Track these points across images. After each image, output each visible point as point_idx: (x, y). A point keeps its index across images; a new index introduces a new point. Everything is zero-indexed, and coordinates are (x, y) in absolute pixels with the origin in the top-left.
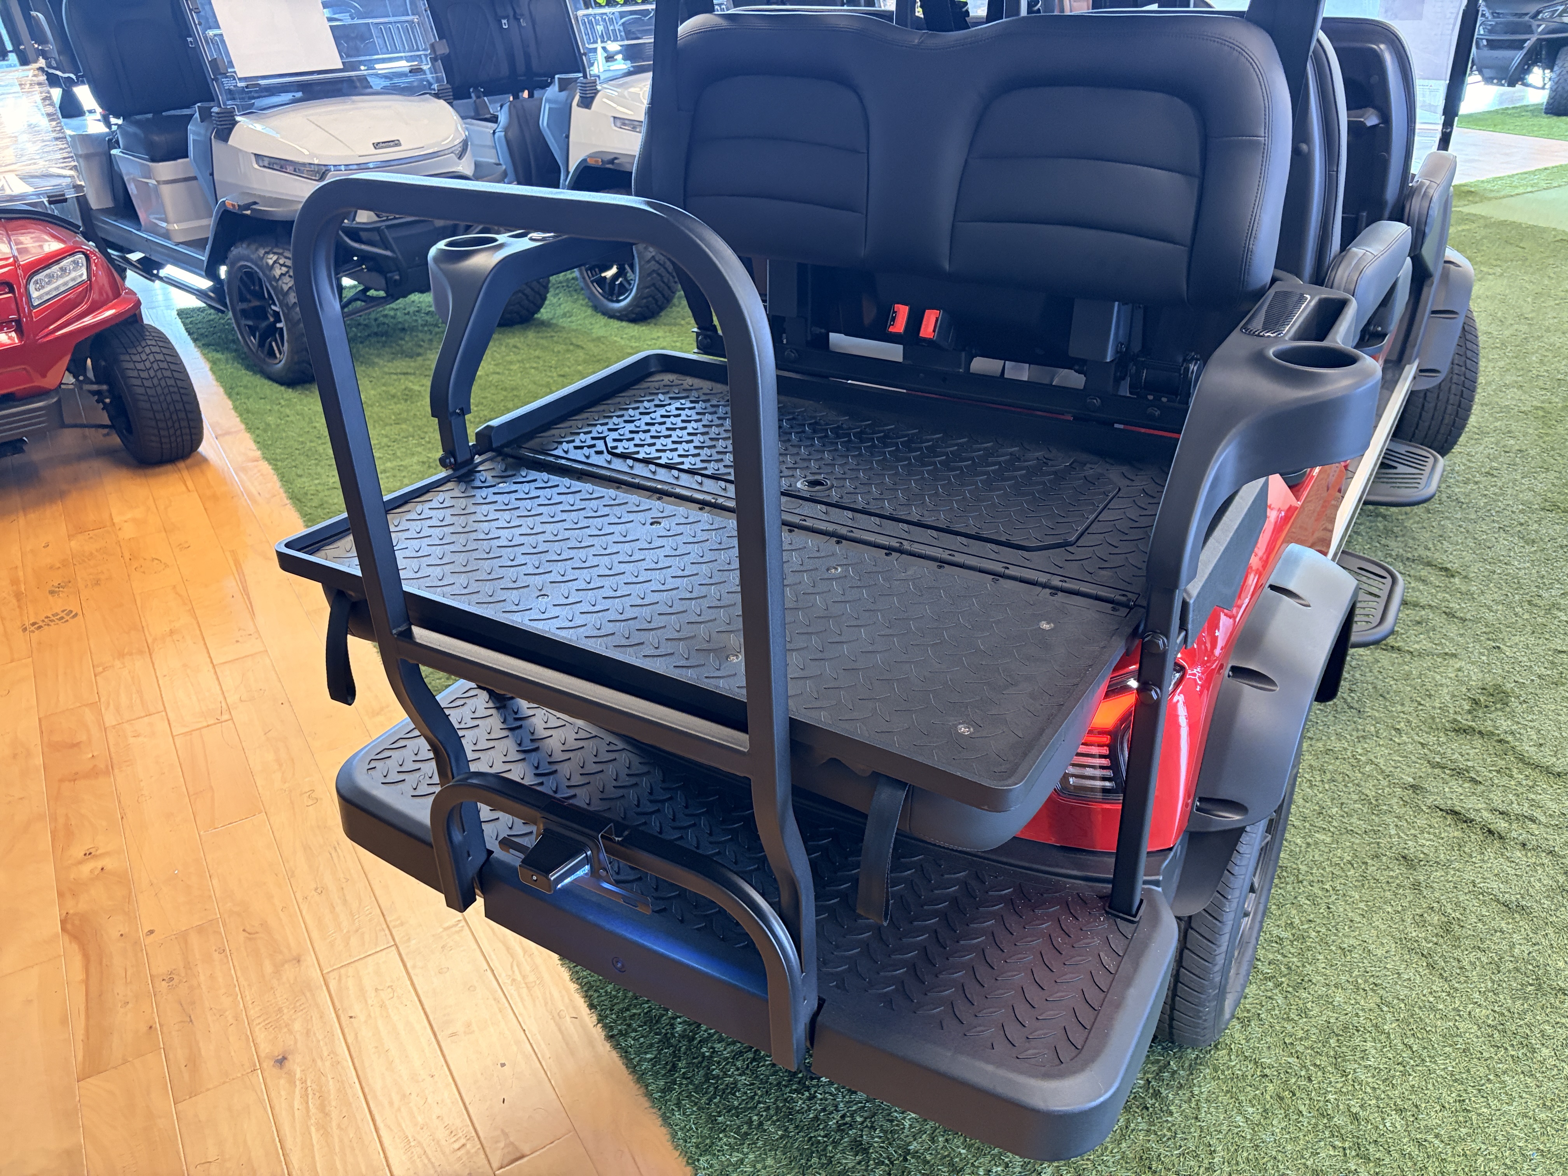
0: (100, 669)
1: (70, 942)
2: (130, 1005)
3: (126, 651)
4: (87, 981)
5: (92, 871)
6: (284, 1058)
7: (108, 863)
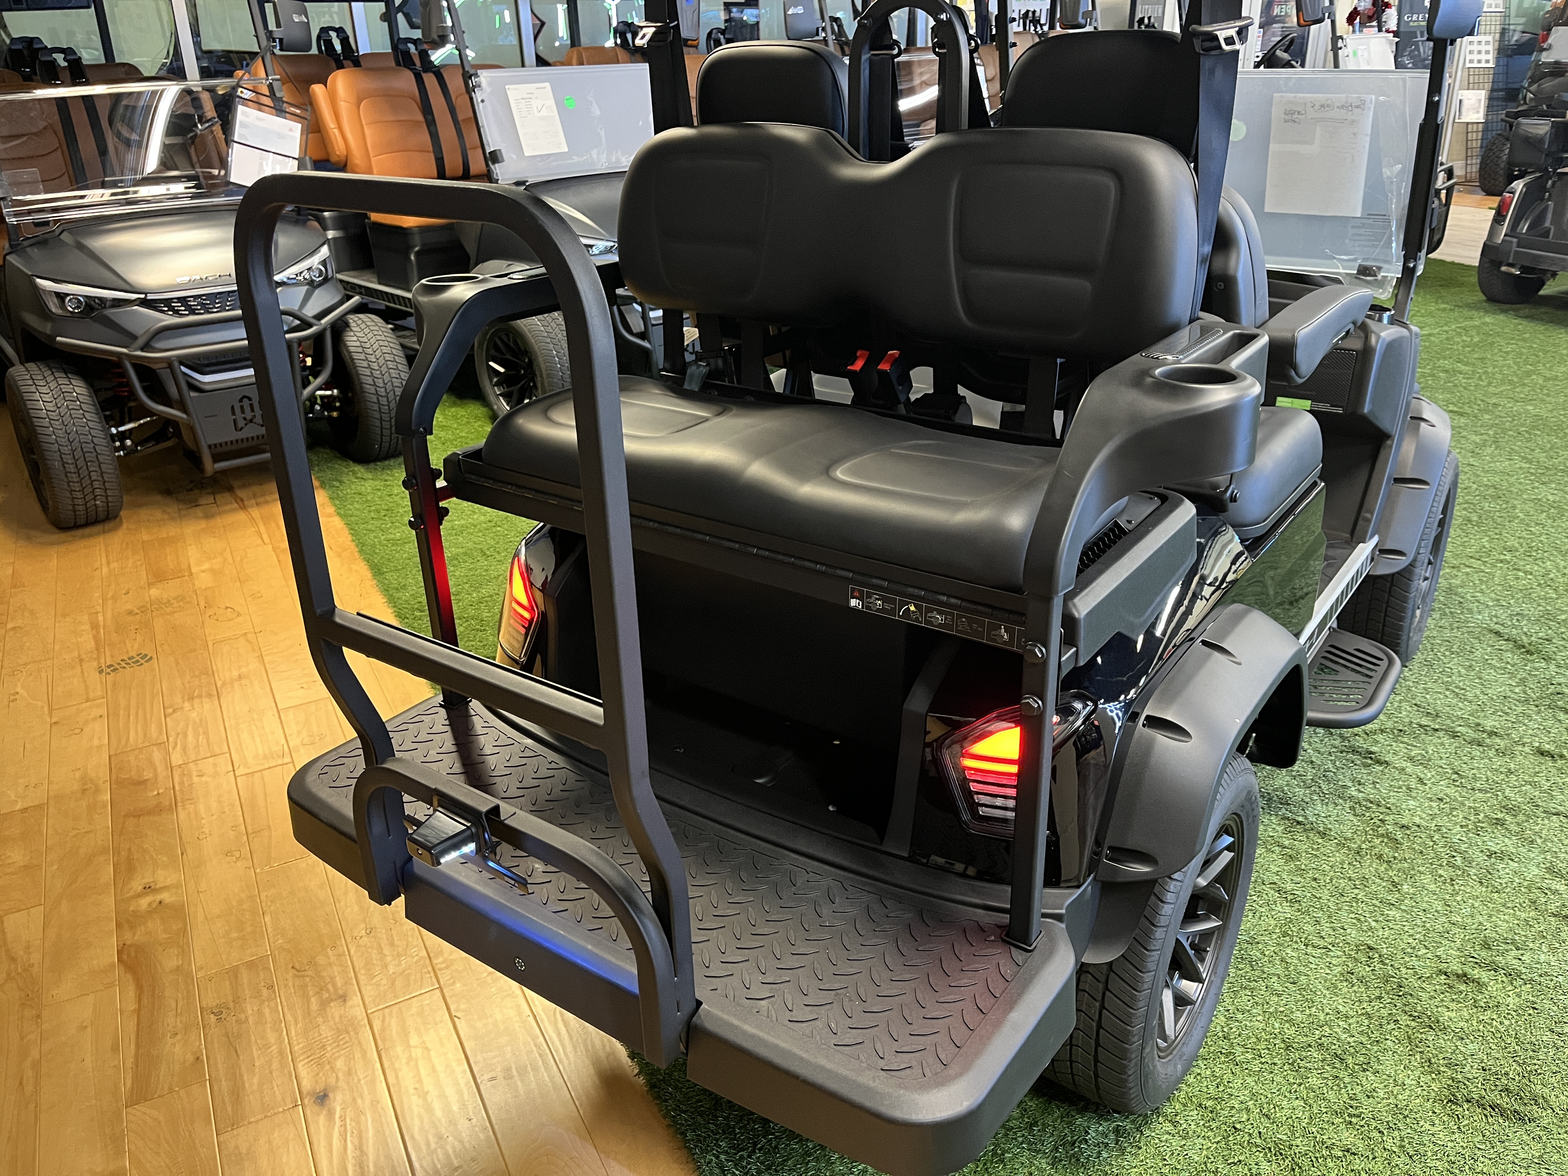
0: (171, 710)
1: (126, 973)
2: (179, 1037)
3: (195, 694)
4: (138, 1011)
5: (150, 905)
6: (325, 1096)
7: (165, 896)
